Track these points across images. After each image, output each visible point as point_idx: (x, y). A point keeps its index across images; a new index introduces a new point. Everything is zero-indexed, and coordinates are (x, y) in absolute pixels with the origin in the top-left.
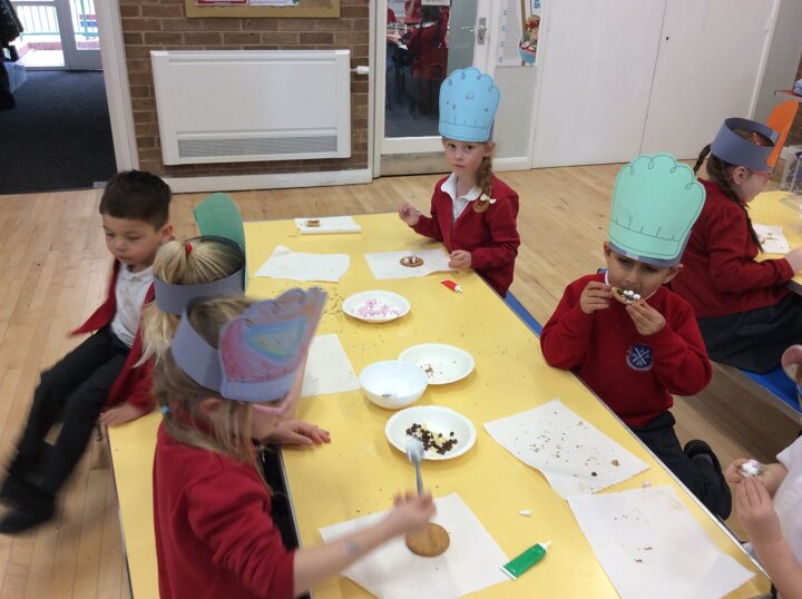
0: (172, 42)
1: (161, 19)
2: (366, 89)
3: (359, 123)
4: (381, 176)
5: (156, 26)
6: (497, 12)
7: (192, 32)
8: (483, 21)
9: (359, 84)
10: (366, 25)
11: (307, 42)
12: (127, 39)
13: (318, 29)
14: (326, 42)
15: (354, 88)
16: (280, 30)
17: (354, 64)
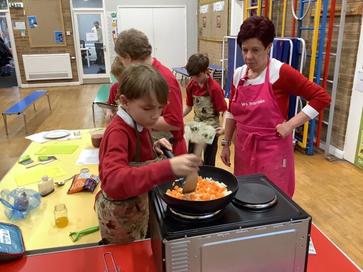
0: (27, 53)
1: (25, 48)
2: (76, 62)
3: (74, 71)
4: (84, 84)
5: (23, 49)
6: (108, 44)
7: (32, 50)
8: (105, 46)
9: (73, 62)
10: (74, 48)
11: (59, 52)
12: (17, 53)
13: (62, 49)
14: (64, 52)
15: (71, 62)
16: (53, 50)
17: (71, 57)
